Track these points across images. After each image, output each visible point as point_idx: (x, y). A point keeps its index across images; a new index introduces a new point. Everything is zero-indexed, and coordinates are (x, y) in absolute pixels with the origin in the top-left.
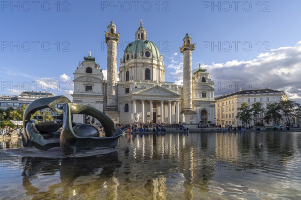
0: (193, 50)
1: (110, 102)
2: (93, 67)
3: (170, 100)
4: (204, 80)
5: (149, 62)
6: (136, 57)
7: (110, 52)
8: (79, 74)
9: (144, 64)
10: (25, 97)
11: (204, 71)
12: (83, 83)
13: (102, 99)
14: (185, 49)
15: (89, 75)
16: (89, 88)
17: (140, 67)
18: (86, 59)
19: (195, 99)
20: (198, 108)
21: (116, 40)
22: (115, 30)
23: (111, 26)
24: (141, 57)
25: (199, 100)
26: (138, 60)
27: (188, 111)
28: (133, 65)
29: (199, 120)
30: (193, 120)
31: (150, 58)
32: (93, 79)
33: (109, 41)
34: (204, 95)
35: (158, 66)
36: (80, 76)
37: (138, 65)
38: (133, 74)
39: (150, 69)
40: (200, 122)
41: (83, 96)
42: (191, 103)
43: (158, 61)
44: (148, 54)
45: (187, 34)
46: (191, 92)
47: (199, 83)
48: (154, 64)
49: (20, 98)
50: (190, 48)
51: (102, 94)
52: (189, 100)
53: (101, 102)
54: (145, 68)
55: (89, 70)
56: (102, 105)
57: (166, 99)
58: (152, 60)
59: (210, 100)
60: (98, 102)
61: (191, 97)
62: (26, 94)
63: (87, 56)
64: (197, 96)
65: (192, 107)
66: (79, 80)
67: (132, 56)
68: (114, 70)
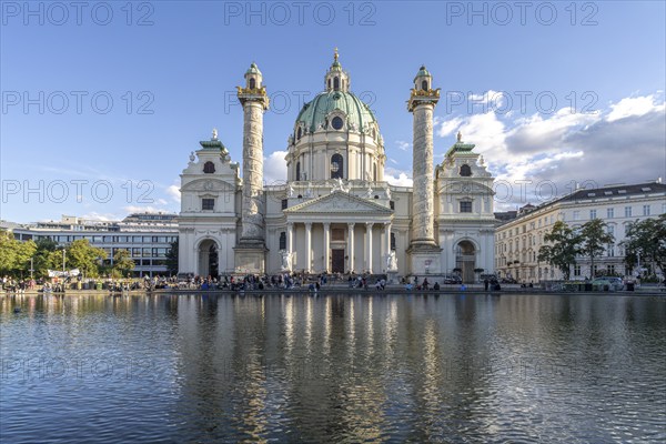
0: (436, 102)
1: (248, 229)
2: (216, 160)
3: (369, 221)
4: (466, 171)
5: (341, 139)
6: (312, 133)
7: (248, 128)
8: (191, 175)
9: (328, 144)
10: (132, 224)
11: (469, 149)
12: (197, 194)
13: (232, 225)
14: (416, 103)
15: (209, 176)
16: (208, 204)
17: (320, 152)
18: (206, 146)
19: (441, 217)
20: (450, 237)
21: (260, 101)
22: (259, 81)
23: (249, 73)
24: (322, 130)
25: (453, 218)
26: (317, 138)
27: (421, 244)
28: (307, 149)
29: (452, 265)
30: (432, 266)
31: (342, 130)
32: (216, 185)
33: (247, 104)
34: (466, 207)
35: (362, 146)
36: (191, 179)
37: (316, 148)
38: (307, 170)
39: (343, 154)
40: (455, 270)
41: (196, 219)
42: (431, 226)
43: (362, 135)
44: (338, 123)
45: (422, 68)
46: (431, 200)
47: (452, 179)
48: (353, 144)
49: (123, 227)
50: (426, 100)
51: (233, 215)
52: (424, 220)
53: (231, 231)
54: (332, 153)
55: (209, 168)
56: (233, 236)
57: (359, 219)
58: (348, 133)
59: (482, 218)
60: (224, 231)
61: (431, 213)
62: (134, 219)
63: (208, 140)
64: (447, 209)
65: (432, 237)
66: (189, 188)
67: (306, 130)
68: (255, 163)
